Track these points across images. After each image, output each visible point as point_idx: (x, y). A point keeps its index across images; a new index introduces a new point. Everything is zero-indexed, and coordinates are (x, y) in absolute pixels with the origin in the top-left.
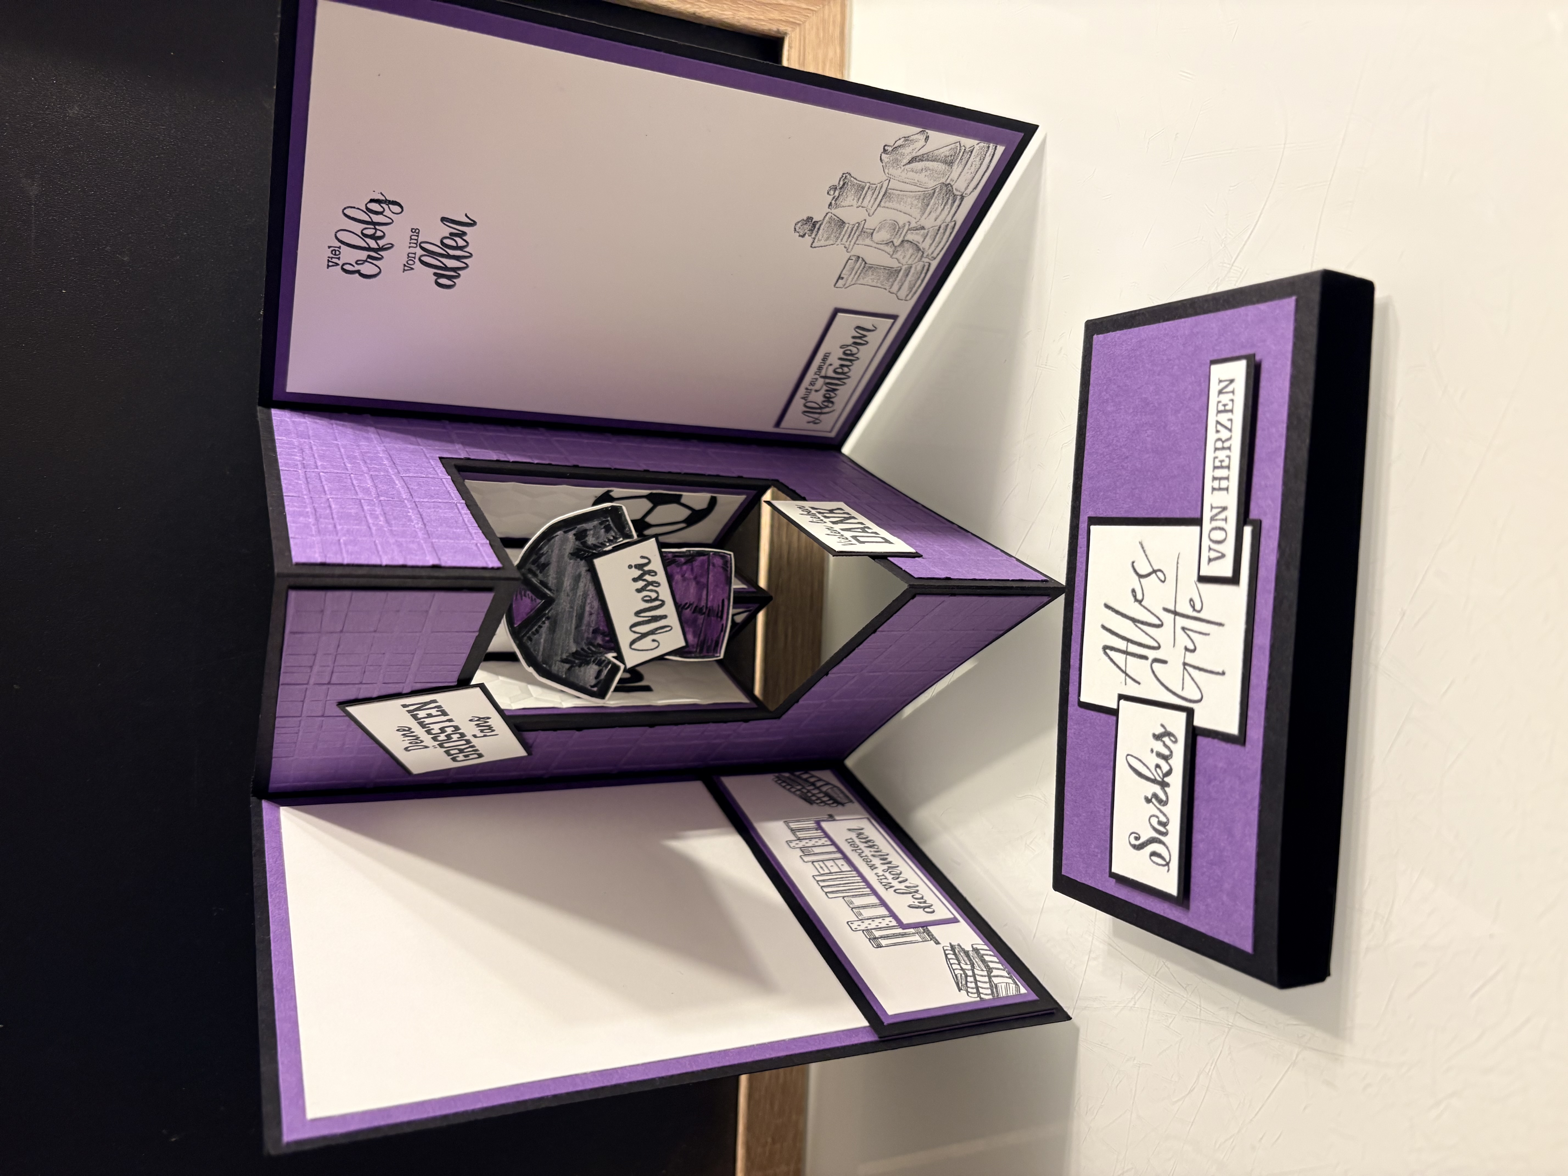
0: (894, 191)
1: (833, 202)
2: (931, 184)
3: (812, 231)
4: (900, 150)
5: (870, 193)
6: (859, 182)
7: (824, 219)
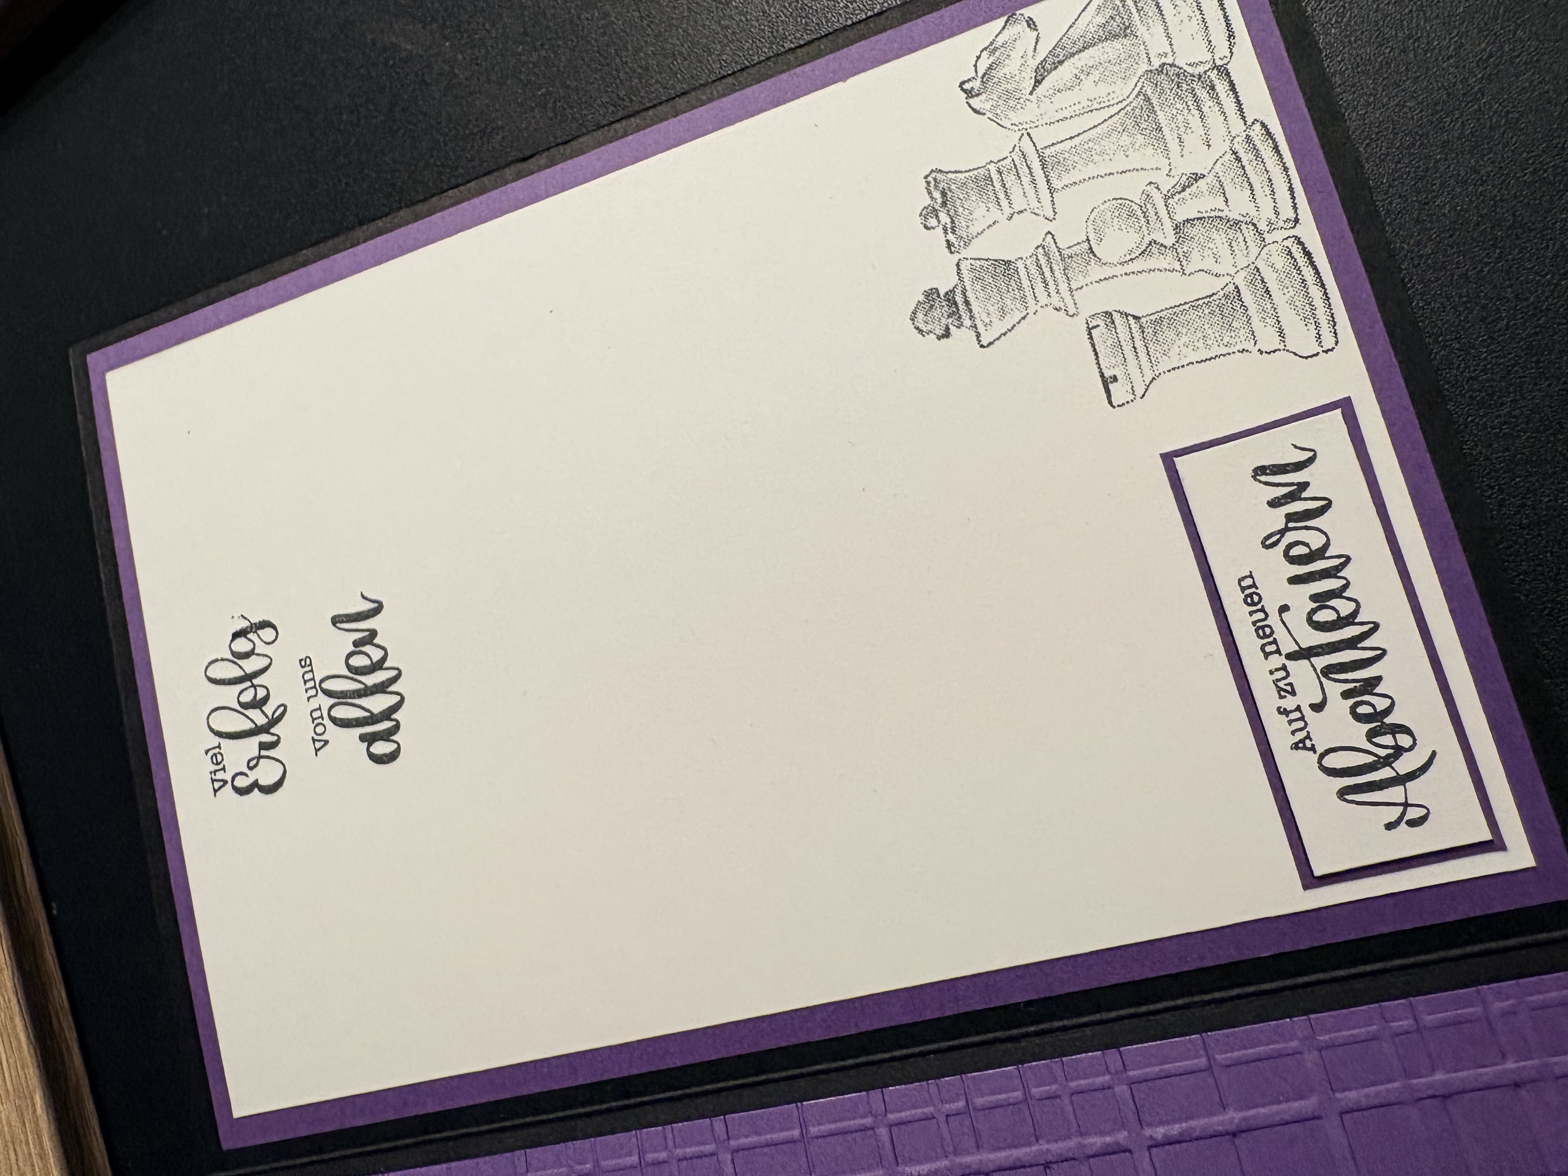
0: (1058, 148)
1: (951, 237)
2: (1124, 89)
3: (955, 314)
4: (999, 73)
5: (1010, 179)
6: (971, 174)
7: (961, 279)
